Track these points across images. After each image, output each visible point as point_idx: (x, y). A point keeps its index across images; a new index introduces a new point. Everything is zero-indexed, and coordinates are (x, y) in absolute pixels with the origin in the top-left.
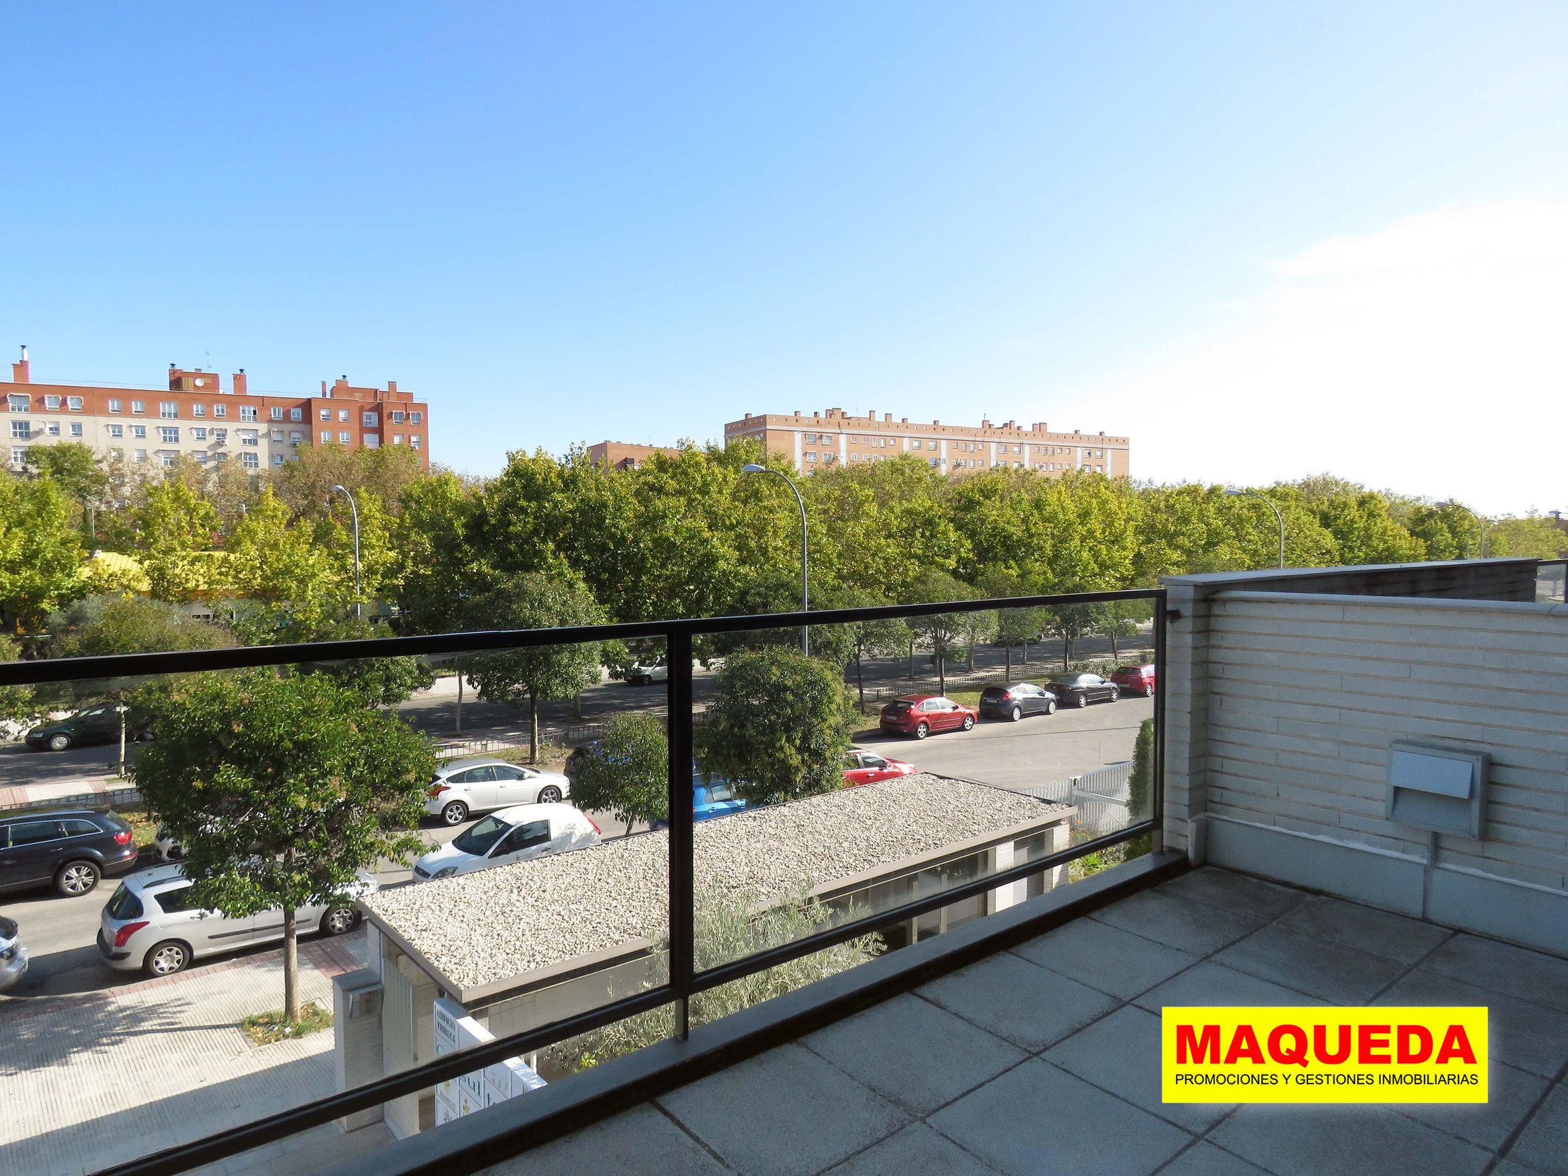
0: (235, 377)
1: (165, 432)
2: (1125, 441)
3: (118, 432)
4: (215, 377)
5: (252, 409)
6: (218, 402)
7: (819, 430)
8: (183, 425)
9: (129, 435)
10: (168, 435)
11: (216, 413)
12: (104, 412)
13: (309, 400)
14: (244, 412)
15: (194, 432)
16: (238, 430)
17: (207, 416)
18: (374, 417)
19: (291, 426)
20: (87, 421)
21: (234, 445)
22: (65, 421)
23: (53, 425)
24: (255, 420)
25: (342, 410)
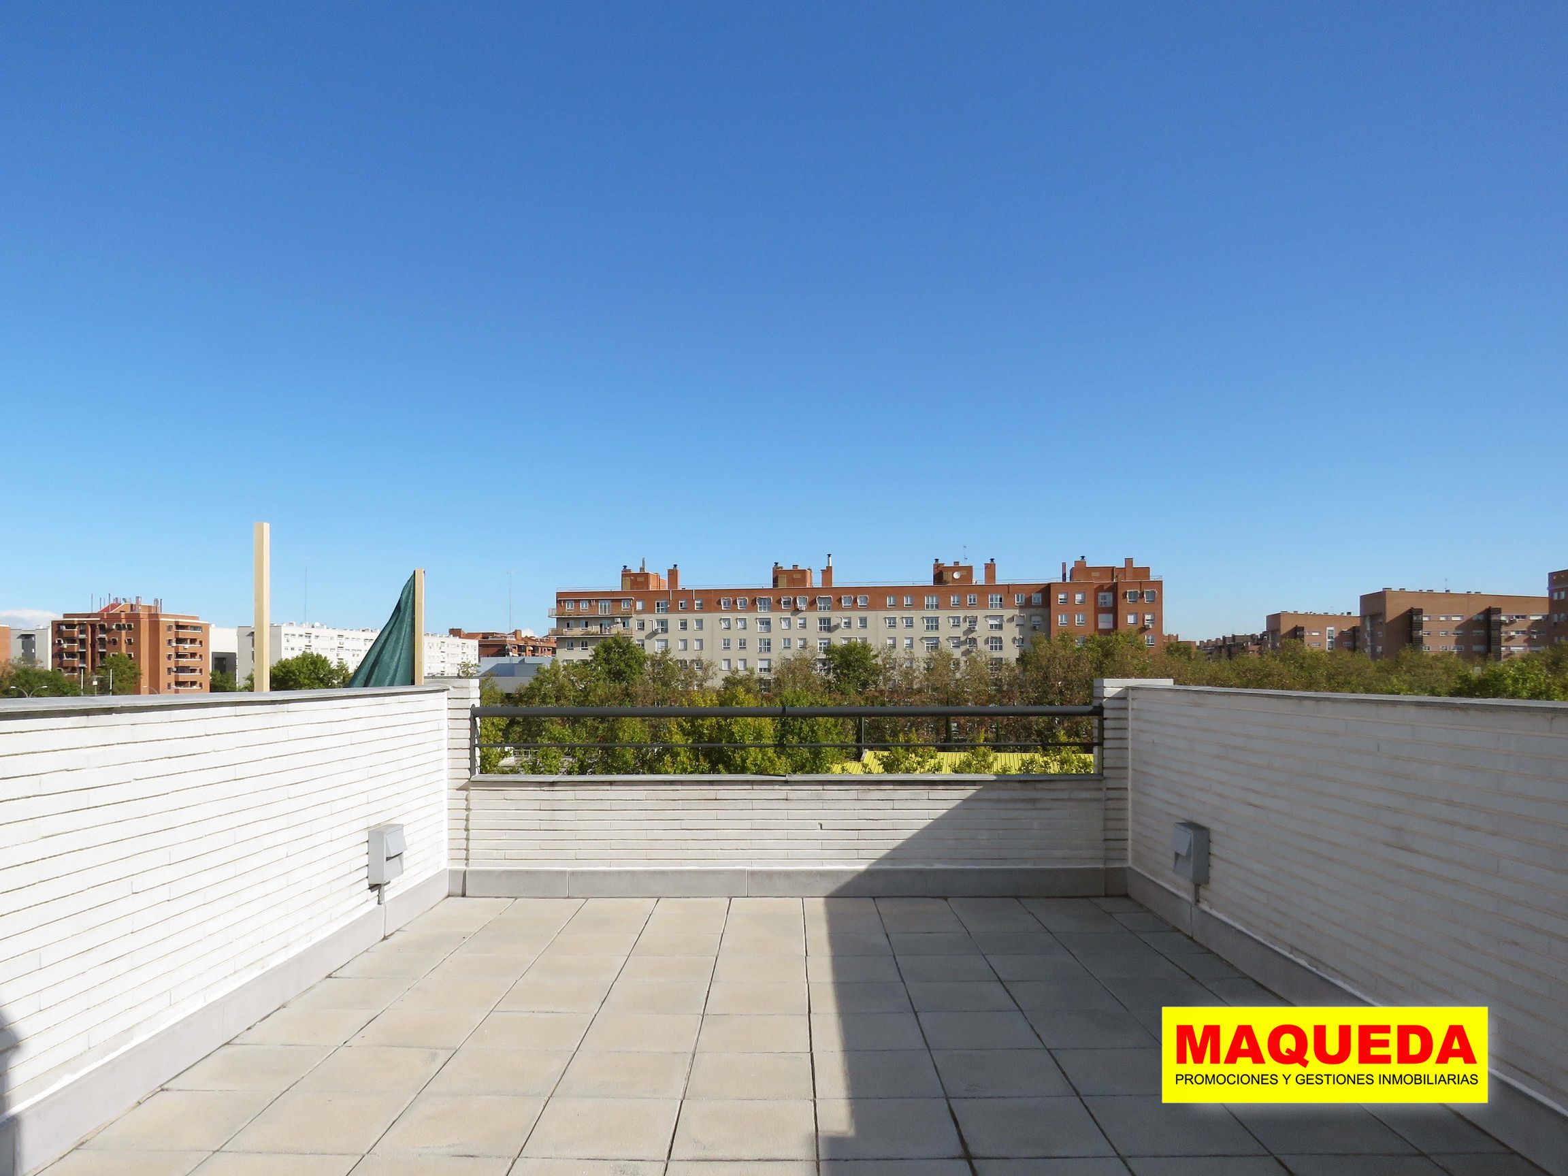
0: (987, 567)
1: (928, 622)
3: (892, 624)
4: (969, 569)
5: (999, 597)
6: (970, 592)
8: (942, 615)
9: (901, 624)
10: (930, 624)
11: (968, 603)
12: (883, 607)
13: (1049, 585)
14: (992, 600)
15: (951, 620)
16: (987, 616)
17: (961, 605)
18: (1109, 597)
19: (1032, 611)
20: (870, 615)
21: (983, 631)
22: (856, 616)
23: (847, 621)
24: (1001, 606)
25: (1079, 593)
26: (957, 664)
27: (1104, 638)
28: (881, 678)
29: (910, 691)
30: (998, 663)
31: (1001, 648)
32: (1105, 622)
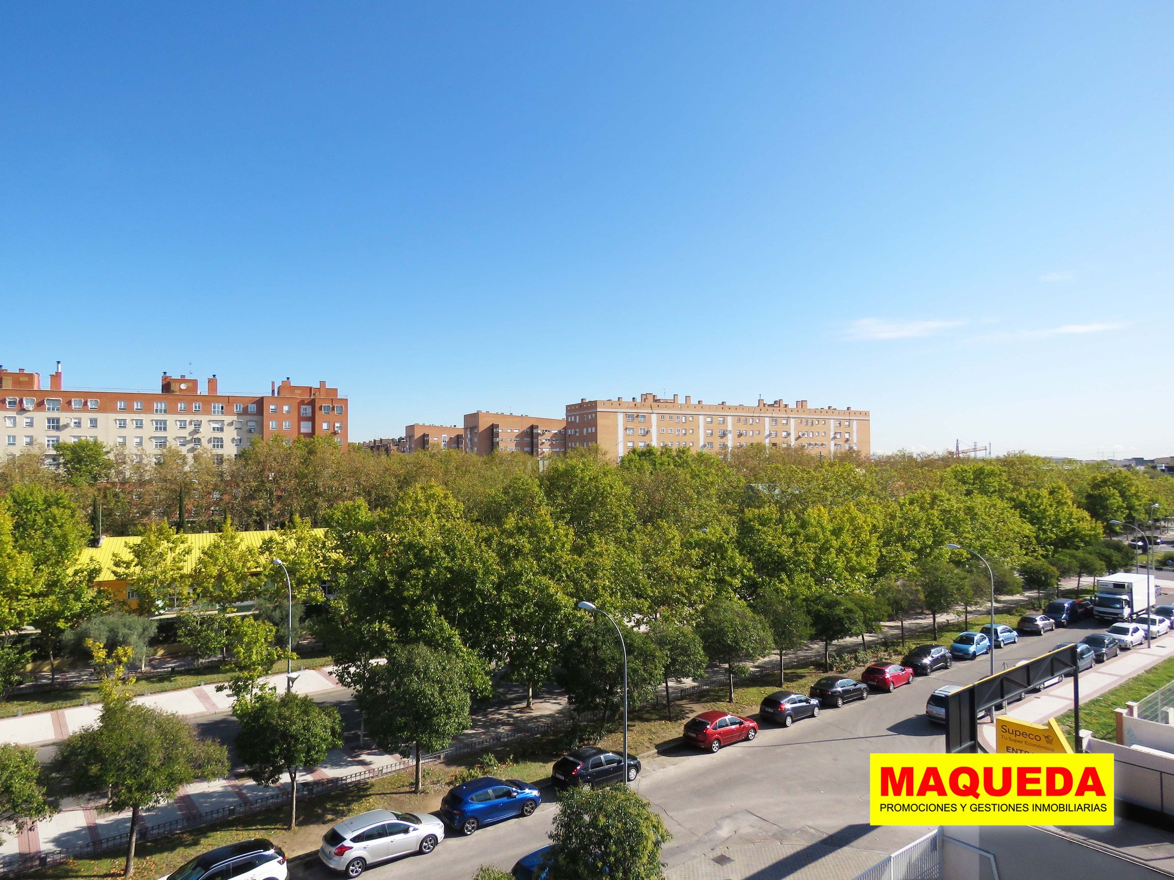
0: (210, 381)
1: (157, 424)
2: (866, 414)
3: (123, 424)
4: (195, 382)
5: (220, 405)
6: (196, 401)
7: (636, 411)
8: (170, 419)
9: (131, 425)
10: (159, 426)
11: (194, 409)
12: (114, 410)
13: (262, 398)
14: (214, 407)
15: (178, 423)
16: (210, 421)
17: (187, 411)
18: (309, 409)
19: (248, 417)
20: (100, 417)
21: (206, 432)
22: (86, 417)
23: (77, 421)
24: (222, 413)
25: (286, 405)
26: (184, 458)
27: (308, 440)
28: (113, 471)
29: (142, 483)
30: (220, 460)
31: (222, 446)
32: (306, 427)
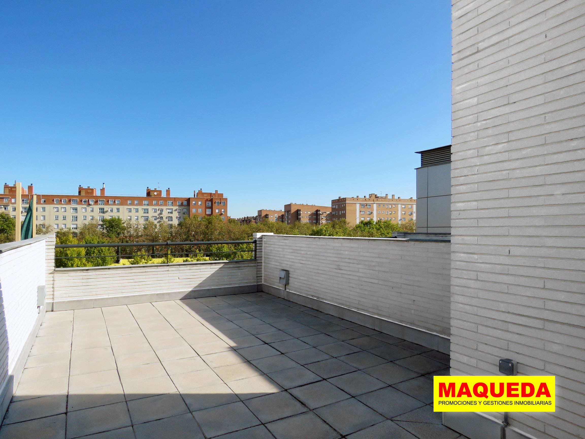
0: (167, 191)
1: (144, 210)
3: (130, 211)
4: (160, 191)
5: (171, 202)
6: (161, 200)
7: (366, 203)
8: (150, 208)
9: (133, 211)
10: (145, 211)
11: (160, 204)
12: (127, 204)
13: (189, 198)
14: (169, 203)
15: (153, 210)
16: (167, 209)
17: (157, 204)
18: (210, 203)
19: (183, 207)
20: (121, 207)
21: (165, 214)
22: (115, 208)
23: (111, 209)
24: (172, 205)
25: (200, 201)
26: (156, 226)
27: (208, 217)
28: (126, 231)
29: (137, 237)
30: (171, 226)
31: (172, 220)
32: (208, 212)
